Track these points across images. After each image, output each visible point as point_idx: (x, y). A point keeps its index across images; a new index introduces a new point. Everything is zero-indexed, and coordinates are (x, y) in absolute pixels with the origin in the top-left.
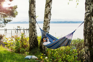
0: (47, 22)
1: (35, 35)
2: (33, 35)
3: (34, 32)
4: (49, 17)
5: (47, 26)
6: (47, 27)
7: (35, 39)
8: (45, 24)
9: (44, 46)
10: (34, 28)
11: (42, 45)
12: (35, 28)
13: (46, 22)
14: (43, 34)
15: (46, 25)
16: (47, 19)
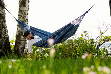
0: (25, 12)
1: (5, 33)
2: (3, 33)
3: (3, 29)
4: (26, 5)
5: (25, 19)
6: (25, 21)
7: (6, 40)
8: (22, 16)
9: (21, 50)
10: (3, 23)
11: (18, 49)
12: (5, 23)
13: (23, 13)
14: (19, 31)
15: (23, 18)
16: (24, 8)
